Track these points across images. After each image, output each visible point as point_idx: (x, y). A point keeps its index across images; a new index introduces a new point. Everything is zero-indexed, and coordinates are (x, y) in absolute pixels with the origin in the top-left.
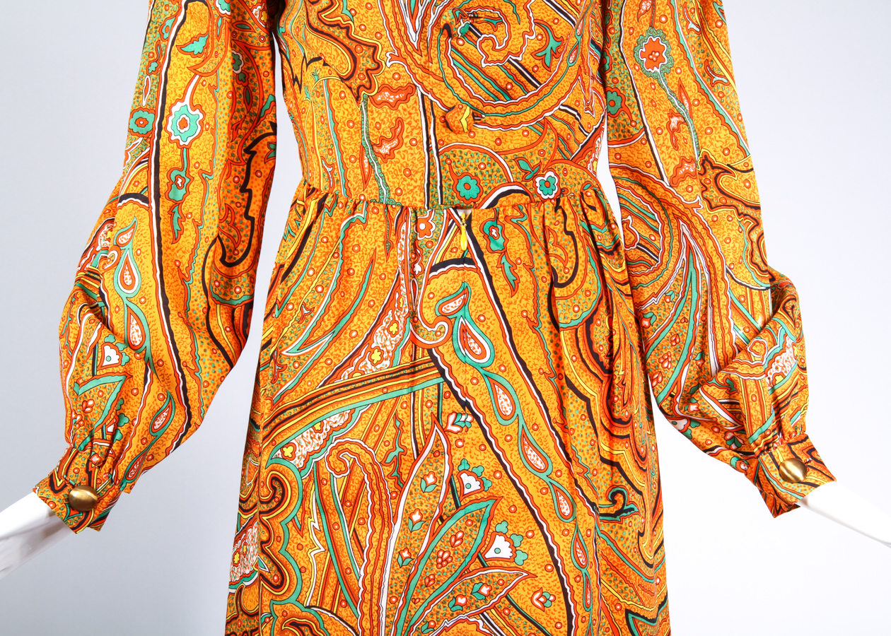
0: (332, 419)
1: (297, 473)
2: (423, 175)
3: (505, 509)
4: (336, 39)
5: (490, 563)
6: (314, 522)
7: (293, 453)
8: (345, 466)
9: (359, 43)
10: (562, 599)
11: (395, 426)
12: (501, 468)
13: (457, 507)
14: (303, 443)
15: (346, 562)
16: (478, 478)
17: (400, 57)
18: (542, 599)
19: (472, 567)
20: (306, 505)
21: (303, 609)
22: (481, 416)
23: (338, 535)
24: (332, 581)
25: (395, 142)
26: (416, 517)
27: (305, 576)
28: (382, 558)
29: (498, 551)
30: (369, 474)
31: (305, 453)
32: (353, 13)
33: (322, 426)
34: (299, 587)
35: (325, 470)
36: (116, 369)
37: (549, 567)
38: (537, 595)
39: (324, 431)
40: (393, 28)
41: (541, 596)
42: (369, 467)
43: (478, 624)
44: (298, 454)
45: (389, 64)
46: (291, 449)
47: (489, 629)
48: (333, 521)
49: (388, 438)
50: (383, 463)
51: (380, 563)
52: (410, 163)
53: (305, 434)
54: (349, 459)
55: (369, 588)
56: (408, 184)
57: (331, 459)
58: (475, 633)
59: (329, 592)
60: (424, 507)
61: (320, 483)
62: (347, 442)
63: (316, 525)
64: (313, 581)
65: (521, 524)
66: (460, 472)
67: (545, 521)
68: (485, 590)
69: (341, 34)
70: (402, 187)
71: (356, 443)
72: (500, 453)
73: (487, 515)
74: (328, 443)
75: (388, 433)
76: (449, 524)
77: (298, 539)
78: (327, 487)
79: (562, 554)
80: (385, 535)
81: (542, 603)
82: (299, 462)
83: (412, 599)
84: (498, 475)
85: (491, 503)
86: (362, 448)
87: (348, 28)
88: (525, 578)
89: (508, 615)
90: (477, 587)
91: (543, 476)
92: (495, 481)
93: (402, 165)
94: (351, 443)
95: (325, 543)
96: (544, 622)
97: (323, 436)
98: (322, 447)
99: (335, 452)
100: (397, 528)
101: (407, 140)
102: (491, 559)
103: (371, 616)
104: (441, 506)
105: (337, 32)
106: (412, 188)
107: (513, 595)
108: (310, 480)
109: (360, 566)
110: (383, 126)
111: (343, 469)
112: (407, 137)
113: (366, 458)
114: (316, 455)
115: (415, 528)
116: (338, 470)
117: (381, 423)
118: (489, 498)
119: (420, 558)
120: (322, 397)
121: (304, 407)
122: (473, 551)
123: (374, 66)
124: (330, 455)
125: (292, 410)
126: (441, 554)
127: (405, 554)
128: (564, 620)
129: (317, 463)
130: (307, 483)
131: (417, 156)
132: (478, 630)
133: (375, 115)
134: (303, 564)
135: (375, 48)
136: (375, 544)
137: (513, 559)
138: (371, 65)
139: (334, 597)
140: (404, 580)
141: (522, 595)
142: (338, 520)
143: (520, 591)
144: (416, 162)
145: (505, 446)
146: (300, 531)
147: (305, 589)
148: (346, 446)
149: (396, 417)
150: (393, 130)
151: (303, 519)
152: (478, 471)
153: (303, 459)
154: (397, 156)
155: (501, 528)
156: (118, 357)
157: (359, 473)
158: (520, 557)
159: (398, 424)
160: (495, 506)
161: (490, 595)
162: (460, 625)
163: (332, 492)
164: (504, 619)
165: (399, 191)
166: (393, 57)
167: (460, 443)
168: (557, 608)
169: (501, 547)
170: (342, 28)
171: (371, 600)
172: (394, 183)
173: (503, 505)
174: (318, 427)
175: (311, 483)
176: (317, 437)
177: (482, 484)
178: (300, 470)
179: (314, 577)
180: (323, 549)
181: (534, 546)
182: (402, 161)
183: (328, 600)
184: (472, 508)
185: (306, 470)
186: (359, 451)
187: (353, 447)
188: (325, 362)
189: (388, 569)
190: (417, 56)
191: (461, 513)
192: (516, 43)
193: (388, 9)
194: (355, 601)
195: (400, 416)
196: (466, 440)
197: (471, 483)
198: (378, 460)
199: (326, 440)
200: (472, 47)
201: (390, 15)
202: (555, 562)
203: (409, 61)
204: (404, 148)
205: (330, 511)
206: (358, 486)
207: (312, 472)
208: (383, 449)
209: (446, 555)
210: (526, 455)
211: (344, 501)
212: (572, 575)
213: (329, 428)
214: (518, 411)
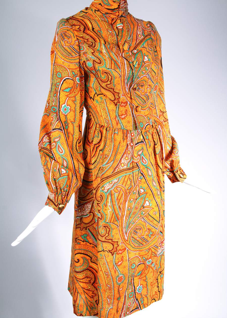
0: (115, 181)
1: (105, 193)
2: (132, 122)
3: (148, 195)
4: (110, 91)
5: (145, 207)
6: (109, 204)
7: (104, 189)
8: (118, 191)
9: (116, 92)
10: (159, 212)
11: (130, 181)
12: (148, 187)
13: (139, 196)
14: (107, 186)
15: (117, 212)
16: (143, 189)
17: (124, 95)
18: (155, 213)
19: (141, 208)
20: (108, 200)
21: (106, 223)
22: (145, 176)
23: (115, 207)
24: (113, 217)
25: (126, 115)
26: (132, 200)
27: (107, 216)
28: (124, 210)
29: (147, 204)
30: (124, 192)
31: (107, 189)
32: (115, 85)
33: (112, 182)
34: (105, 219)
35: (113, 192)
36: (65, 174)
37: (156, 206)
38: (154, 212)
39: (113, 183)
40: (123, 89)
41: (155, 212)
42: (124, 191)
43: (142, 220)
44: (105, 189)
45: (122, 97)
46: (103, 188)
47: (144, 221)
48: (114, 204)
49: (128, 184)
50: (128, 189)
51: (124, 211)
52: (129, 120)
53: (107, 184)
54: (119, 189)
55: (121, 216)
56: (129, 125)
57: (114, 190)
58: (141, 222)
59: (113, 219)
60: (133, 197)
61: (111, 195)
62: (118, 185)
63: (110, 205)
64: (109, 217)
65: (151, 198)
66: (140, 189)
67: (155, 196)
68: (144, 213)
69: (112, 91)
70: (127, 125)
71: (120, 186)
72: (148, 184)
73: (145, 197)
74: (114, 186)
75: (128, 183)
76: (137, 200)
77: (105, 208)
78: (113, 196)
79: (159, 203)
80: (125, 205)
81: (155, 214)
82: (106, 191)
83: (130, 217)
84: (148, 188)
85: (145, 194)
86: (122, 186)
87: (114, 89)
88: (152, 209)
89: (148, 217)
90: (142, 212)
91: (155, 187)
92: (147, 190)
93: (127, 120)
94: (119, 186)
95: (112, 209)
96: (155, 217)
97: (112, 185)
98: (112, 187)
99: (116, 188)
100: (127, 203)
101: (128, 115)
102: (145, 206)
103: (121, 222)
104: (136, 197)
105: (111, 90)
106: (130, 126)
107: (150, 213)
108: (109, 194)
109: (120, 213)
110: (123, 111)
111: (118, 192)
112: (128, 114)
113: (123, 189)
114: (110, 189)
115: (132, 202)
116: (116, 192)
117: (126, 181)
118: (145, 193)
119: (132, 208)
120: (112, 176)
121: (107, 178)
122: (142, 205)
123: (118, 98)
124: (114, 189)
125: (104, 179)
126: (136, 207)
127: (129, 208)
128: (159, 216)
129: (111, 191)
130: (108, 196)
131: (131, 118)
132: (142, 221)
133: (121, 109)
134: (106, 213)
135: (119, 93)
136: (123, 207)
137: (149, 205)
138: (118, 97)
139: (114, 220)
140: (129, 213)
141: (151, 213)
142: (115, 204)
143: (151, 212)
144: (130, 120)
145: (149, 182)
146: (106, 206)
147: (107, 219)
148: (118, 186)
149: (130, 179)
150: (125, 112)
151: (106, 203)
152: (144, 188)
153: (107, 190)
154: (126, 118)
155: (147, 199)
156: (65, 171)
157: (122, 192)
158: (151, 205)
159: (131, 180)
160: (146, 195)
161: (145, 214)
162: (139, 221)
163: (115, 197)
164: (147, 218)
165: (126, 126)
166: (122, 95)
167: (140, 183)
168: (158, 214)
169: (147, 203)
170: (112, 89)
171: (122, 219)
172: (125, 124)
173: (148, 194)
174: (111, 183)
175: (109, 195)
176: (110, 185)
177: (144, 191)
178: (106, 192)
179: (109, 216)
180: (111, 210)
181: (153, 202)
182: (127, 119)
183: (112, 221)
184: (142, 196)
185: (108, 192)
186: (121, 187)
187: (120, 187)
188: (112, 168)
189: (126, 211)
190: (128, 95)
191: (140, 197)
192: (146, 90)
193: (123, 84)
194: (118, 219)
195: (131, 179)
196: (142, 182)
197: (142, 191)
198: (126, 189)
199: (113, 186)
200: (138, 92)
201: (123, 86)
202: (158, 205)
203: (126, 96)
204: (128, 116)
205: (113, 201)
206: (121, 195)
207: (110, 193)
208: (127, 186)
209: (137, 207)
210: (153, 183)
211: (117, 199)
212: (161, 207)
213: (114, 183)
214: (152, 174)
